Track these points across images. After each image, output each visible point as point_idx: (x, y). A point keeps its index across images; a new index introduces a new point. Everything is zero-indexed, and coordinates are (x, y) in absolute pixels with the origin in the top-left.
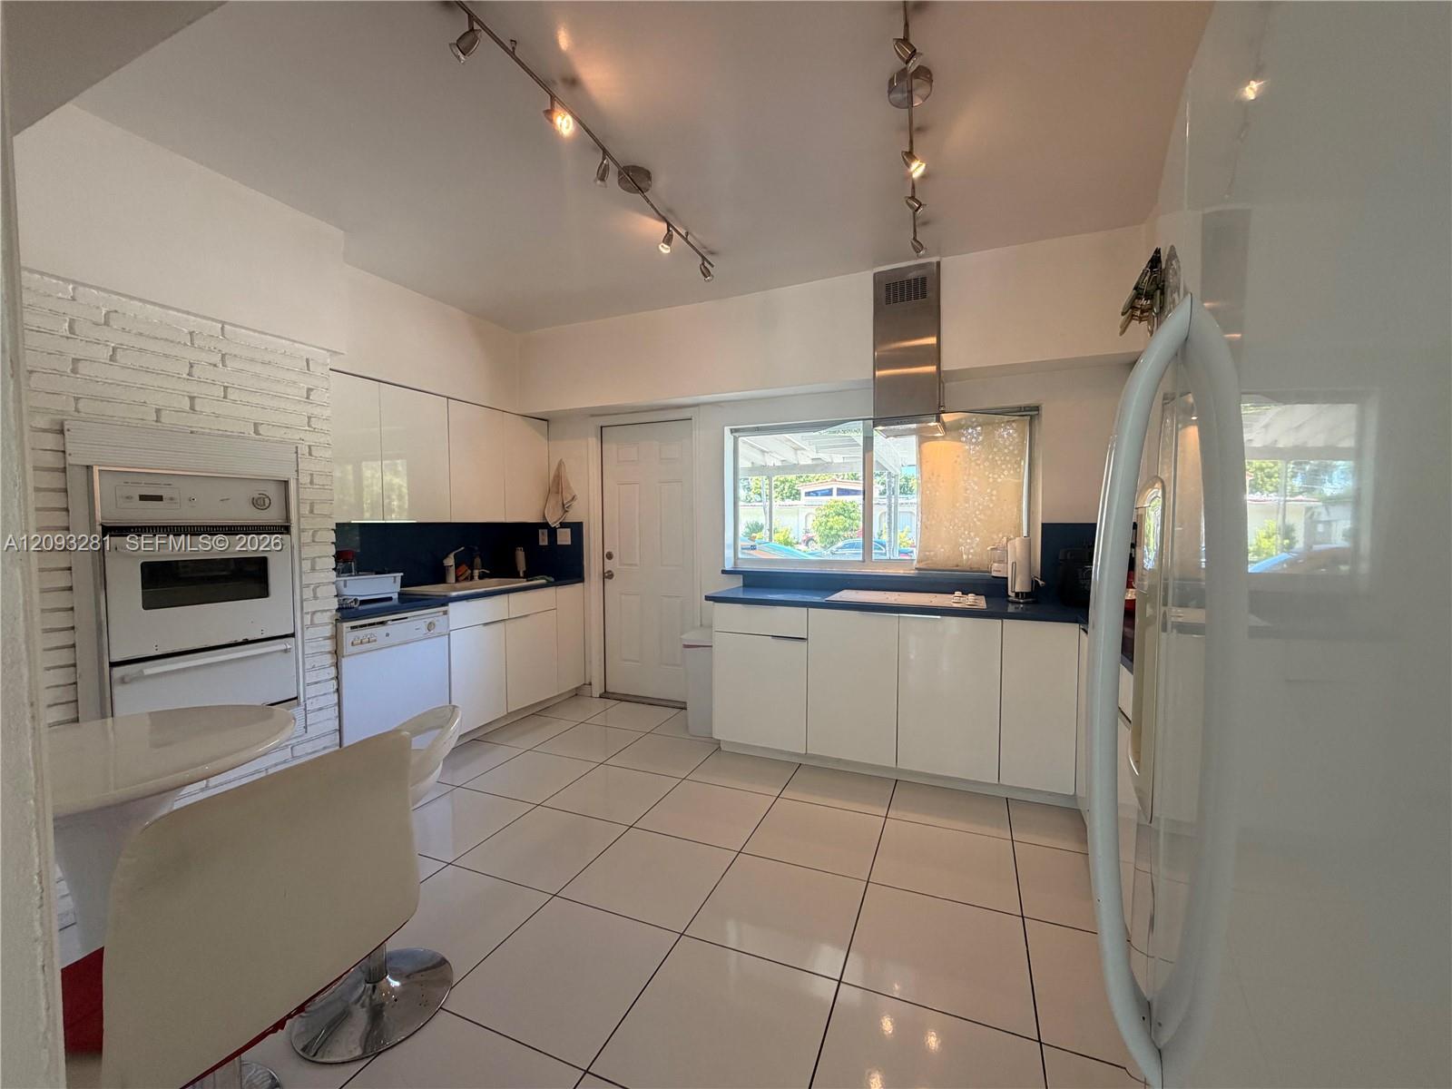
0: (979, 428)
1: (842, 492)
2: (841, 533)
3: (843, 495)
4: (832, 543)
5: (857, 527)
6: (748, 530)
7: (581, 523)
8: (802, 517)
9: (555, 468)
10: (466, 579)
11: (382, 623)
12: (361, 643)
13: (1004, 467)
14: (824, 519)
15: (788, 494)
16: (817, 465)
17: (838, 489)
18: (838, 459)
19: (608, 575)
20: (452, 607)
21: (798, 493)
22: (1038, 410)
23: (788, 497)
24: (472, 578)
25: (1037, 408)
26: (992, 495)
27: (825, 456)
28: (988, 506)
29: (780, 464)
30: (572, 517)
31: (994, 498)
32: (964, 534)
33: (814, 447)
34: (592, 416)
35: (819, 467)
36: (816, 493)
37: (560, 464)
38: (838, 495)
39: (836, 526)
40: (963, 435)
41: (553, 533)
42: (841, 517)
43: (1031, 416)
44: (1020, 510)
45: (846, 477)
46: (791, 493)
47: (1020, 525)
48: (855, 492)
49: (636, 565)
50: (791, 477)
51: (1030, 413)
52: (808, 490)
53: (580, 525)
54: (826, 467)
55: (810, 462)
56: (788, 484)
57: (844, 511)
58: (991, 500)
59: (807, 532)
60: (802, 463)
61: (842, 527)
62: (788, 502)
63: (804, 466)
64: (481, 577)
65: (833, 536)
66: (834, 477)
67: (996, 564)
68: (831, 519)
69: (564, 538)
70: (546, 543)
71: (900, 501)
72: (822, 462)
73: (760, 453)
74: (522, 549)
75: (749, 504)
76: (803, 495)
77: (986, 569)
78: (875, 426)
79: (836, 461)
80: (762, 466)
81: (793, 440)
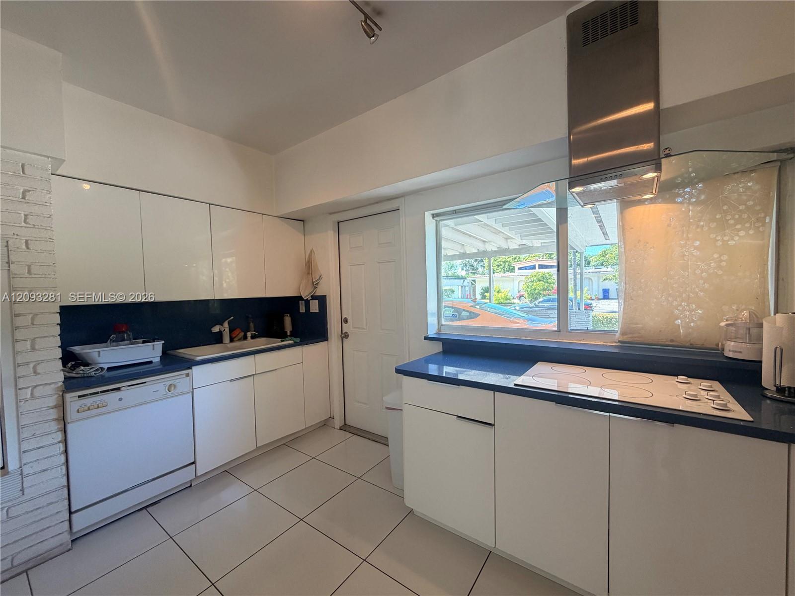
0: (701, 185)
1: (541, 267)
2: (541, 292)
3: (542, 268)
4: (536, 299)
5: (552, 288)
6: (482, 291)
7: (326, 296)
8: (516, 283)
9: (308, 254)
10: (240, 340)
11: (118, 389)
12: (89, 409)
13: (738, 227)
14: (530, 284)
15: (508, 269)
16: (522, 249)
17: (539, 265)
18: (537, 243)
19: (344, 336)
20: (196, 370)
21: (514, 268)
22: (791, 153)
23: (508, 271)
24: (245, 338)
26: (722, 261)
27: (527, 242)
28: (716, 273)
29: (496, 249)
30: (319, 292)
31: (724, 264)
32: (681, 305)
33: (519, 235)
34: (331, 214)
35: (524, 250)
36: (525, 268)
37: (312, 251)
38: (539, 268)
39: (538, 288)
40: (679, 195)
41: (307, 303)
42: (541, 282)
43: (781, 161)
44: (764, 277)
45: (545, 257)
47: (765, 294)
48: (551, 267)
49: (363, 329)
50: (510, 259)
51: (782, 157)
52: (519, 267)
53: (324, 297)
54: (531, 250)
55: (517, 247)
56: (507, 263)
57: (544, 279)
58: (720, 267)
59: (519, 292)
60: (512, 248)
61: (542, 288)
62: (508, 274)
63: (514, 250)
64: (253, 337)
65: (536, 294)
67: (731, 343)
68: (535, 284)
69: (315, 307)
70: (304, 312)
71: (585, 271)
72: (525, 246)
73: (482, 242)
74: (289, 315)
75: (484, 276)
76: (516, 269)
77: (714, 346)
78: (570, 188)
79: (536, 245)
80: (484, 251)
81: (503, 231)
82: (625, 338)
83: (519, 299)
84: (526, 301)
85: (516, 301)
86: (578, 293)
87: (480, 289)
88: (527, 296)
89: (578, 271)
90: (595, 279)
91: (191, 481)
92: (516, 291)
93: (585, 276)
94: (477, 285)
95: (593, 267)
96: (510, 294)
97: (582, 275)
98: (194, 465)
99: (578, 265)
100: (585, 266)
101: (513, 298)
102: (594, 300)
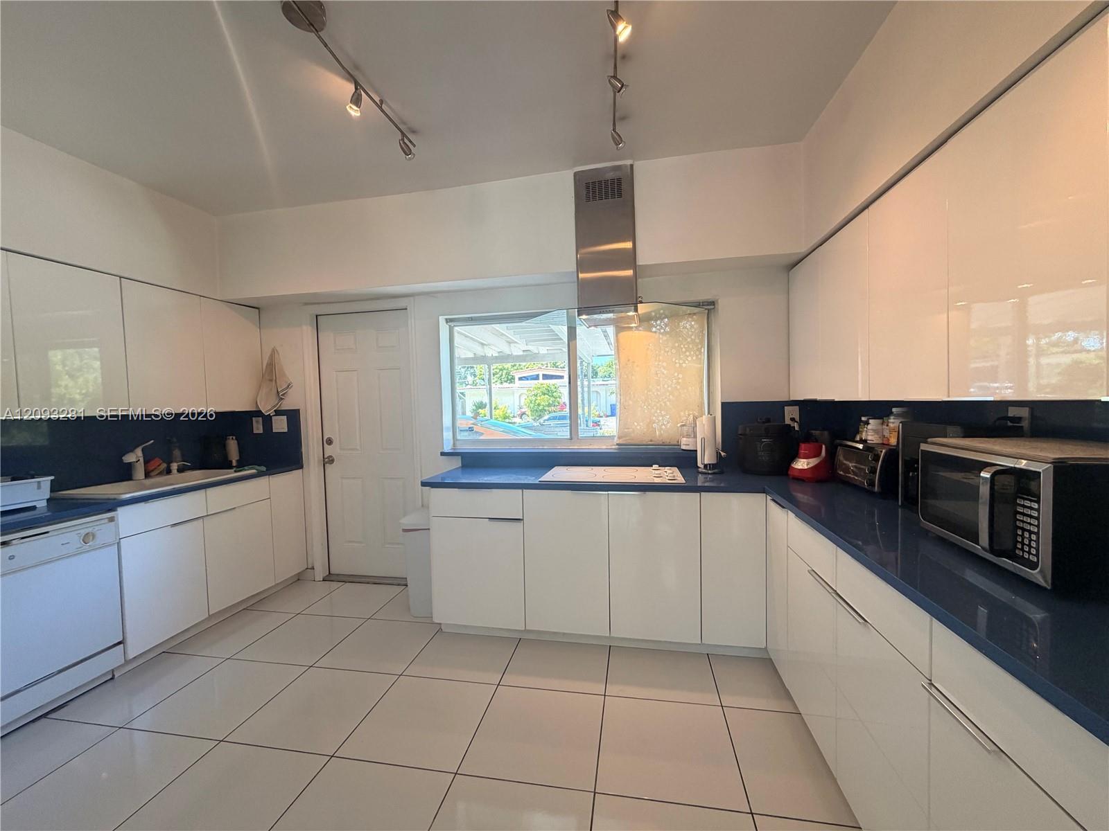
0: (666, 320)
1: (546, 377)
2: (546, 408)
3: (547, 379)
4: (540, 416)
5: (559, 403)
6: (474, 407)
7: (299, 410)
8: (517, 395)
9: (269, 355)
10: (160, 474)
13: (687, 353)
14: (533, 398)
15: (505, 379)
16: (526, 356)
17: (543, 375)
18: (543, 350)
19: (328, 461)
21: (513, 378)
22: (714, 305)
23: (506, 382)
24: (169, 472)
25: (713, 303)
26: (679, 378)
27: (533, 348)
28: (676, 387)
29: (497, 355)
30: (287, 405)
31: (680, 381)
32: (656, 412)
34: (306, 304)
35: (528, 357)
36: (526, 378)
37: (274, 351)
38: (543, 379)
39: (543, 403)
40: (653, 326)
41: (267, 420)
42: (546, 396)
43: (708, 310)
44: (702, 391)
45: (549, 364)
46: (508, 378)
47: (702, 403)
48: (561, 377)
49: (356, 449)
50: (508, 365)
51: (708, 307)
53: (297, 411)
54: (534, 358)
55: (521, 353)
56: (505, 371)
57: (548, 392)
58: (678, 383)
59: (520, 408)
60: (515, 354)
61: (547, 404)
62: (506, 385)
63: (517, 356)
64: (180, 470)
65: (541, 411)
66: (540, 365)
67: (685, 439)
68: (539, 398)
69: (280, 425)
70: (261, 432)
71: (592, 383)
72: (530, 353)
73: (481, 345)
74: (234, 438)
75: (475, 387)
76: (517, 379)
77: (676, 443)
78: (579, 315)
79: (541, 352)
80: (482, 356)
81: (507, 334)
82: (621, 441)
83: (521, 418)
84: (528, 420)
85: (517, 420)
86: (586, 409)
87: (471, 405)
88: (530, 415)
89: (586, 383)
90: (603, 393)
91: (113, 671)
92: (517, 407)
93: (592, 389)
94: (467, 398)
95: (601, 379)
96: (509, 411)
97: (589, 387)
98: (122, 645)
99: (585, 376)
100: (592, 377)
101: (514, 417)
102: (602, 417)
